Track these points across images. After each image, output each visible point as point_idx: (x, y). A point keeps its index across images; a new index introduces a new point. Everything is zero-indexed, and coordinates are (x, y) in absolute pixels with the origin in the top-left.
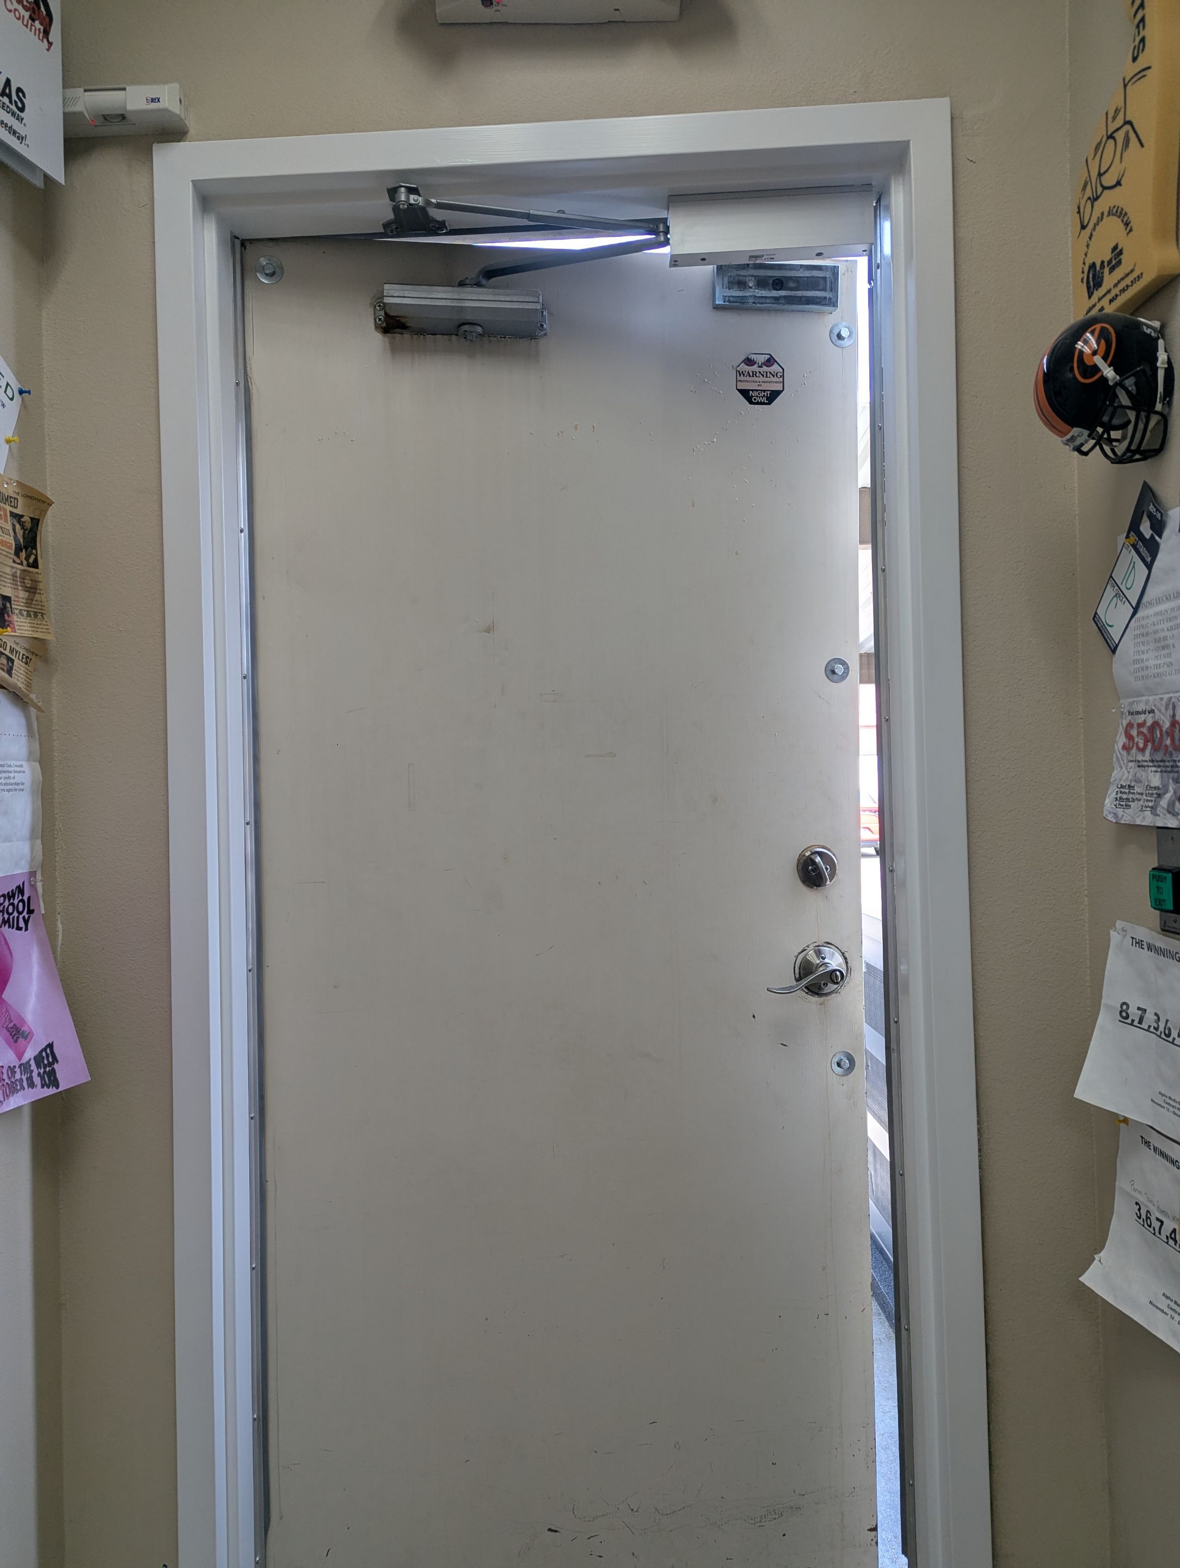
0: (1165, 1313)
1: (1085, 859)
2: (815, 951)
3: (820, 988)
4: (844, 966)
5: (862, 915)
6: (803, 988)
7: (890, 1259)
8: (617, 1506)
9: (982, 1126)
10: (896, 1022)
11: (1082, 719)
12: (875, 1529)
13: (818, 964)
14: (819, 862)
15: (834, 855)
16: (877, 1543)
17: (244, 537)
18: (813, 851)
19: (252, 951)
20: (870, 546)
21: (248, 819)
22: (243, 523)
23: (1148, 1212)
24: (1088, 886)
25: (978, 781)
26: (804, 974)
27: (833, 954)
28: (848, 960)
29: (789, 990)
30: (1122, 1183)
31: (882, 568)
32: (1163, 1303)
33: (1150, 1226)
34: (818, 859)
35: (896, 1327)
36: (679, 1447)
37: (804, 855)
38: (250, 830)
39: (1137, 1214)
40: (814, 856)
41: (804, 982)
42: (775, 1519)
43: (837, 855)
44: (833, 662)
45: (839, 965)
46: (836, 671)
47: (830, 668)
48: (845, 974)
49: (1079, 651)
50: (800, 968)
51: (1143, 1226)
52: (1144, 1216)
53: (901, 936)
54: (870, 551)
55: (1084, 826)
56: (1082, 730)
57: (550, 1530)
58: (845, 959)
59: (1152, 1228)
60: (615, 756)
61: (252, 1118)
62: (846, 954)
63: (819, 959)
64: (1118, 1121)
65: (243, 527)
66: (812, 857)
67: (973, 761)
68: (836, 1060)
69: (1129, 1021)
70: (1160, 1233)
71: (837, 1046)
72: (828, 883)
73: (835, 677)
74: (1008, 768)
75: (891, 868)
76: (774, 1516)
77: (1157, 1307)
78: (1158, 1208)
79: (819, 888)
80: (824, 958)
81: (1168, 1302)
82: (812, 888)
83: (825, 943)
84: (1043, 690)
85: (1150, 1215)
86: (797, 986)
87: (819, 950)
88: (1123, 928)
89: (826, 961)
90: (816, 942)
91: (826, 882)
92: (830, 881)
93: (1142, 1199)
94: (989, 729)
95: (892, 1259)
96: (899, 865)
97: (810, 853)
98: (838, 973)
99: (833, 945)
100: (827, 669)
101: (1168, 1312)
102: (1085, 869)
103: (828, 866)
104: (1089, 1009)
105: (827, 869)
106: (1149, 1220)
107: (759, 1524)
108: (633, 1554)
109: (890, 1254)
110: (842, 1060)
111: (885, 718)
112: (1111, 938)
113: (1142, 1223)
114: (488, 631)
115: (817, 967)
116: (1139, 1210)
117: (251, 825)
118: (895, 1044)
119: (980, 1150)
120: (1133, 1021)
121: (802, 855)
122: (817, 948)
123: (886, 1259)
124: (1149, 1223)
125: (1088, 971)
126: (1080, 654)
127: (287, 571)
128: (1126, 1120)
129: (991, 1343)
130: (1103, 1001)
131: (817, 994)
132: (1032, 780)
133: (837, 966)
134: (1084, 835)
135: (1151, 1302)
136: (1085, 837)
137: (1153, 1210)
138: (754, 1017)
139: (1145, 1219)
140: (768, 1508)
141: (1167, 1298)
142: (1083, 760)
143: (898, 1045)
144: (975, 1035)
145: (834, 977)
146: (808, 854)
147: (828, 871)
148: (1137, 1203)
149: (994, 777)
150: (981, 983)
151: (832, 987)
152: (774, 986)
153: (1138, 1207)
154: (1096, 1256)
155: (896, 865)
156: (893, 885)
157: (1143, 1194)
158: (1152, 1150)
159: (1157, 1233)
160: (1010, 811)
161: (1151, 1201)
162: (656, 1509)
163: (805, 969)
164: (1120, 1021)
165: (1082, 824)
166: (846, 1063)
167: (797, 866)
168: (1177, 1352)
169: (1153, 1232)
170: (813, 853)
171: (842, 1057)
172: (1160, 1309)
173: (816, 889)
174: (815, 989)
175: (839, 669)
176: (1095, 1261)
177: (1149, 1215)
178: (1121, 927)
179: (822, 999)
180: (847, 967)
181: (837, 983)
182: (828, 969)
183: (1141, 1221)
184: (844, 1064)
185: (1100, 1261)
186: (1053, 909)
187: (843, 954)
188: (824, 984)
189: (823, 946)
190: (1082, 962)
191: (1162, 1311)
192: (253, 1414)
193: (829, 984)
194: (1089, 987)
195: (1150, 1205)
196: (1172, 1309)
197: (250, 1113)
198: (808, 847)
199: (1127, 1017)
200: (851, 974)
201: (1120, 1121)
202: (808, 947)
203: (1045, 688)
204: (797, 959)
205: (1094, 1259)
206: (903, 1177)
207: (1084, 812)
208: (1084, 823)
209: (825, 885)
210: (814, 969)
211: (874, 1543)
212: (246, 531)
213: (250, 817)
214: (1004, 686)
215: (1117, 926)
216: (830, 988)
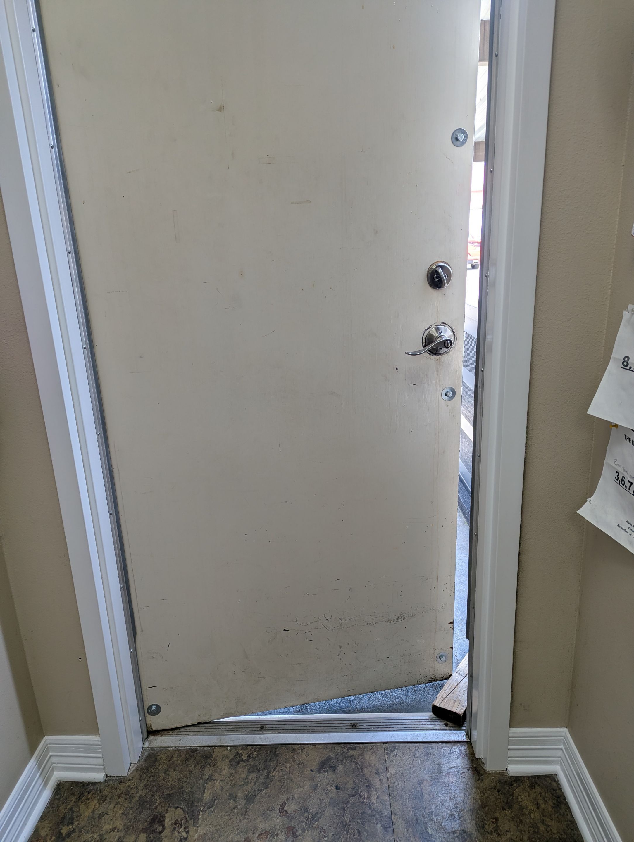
0: (627, 532)
1: (613, 265)
2: (436, 329)
3: (437, 351)
4: (453, 337)
5: (466, 305)
6: (428, 351)
7: (469, 490)
8: (320, 618)
9: (529, 430)
10: (482, 371)
11: (623, 166)
12: (453, 623)
13: (437, 336)
14: (441, 272)
15: (450, 267)
16: (453, 629)
17: (36, 36)
18: (438, 265)
19: (84, 334)
20: (487, 63)
21: (69, 250)
22: (34, 24)
23: (623, 477)
24: (612, 282)
25: (549, 213)
26: (428, 343)
27: (446, 329)
28: (455, 333)
29: (417, 354)
30: (609, 460)
31: (496, 54)
32: (626, 526)
33: (623, 485)
34: (440, 270)
35: (470, 525)
36: (352, 591)
37: (432, 268)
38: (72, 257)
39: (616, 478)
40: (438, 268)
41: (428, 348)
42: (402, 620)
43: (452, 267)
44: (457, 131)
45: (450, 336)
46: (459, 138)
47: (455, 136)
48: (453, 342)
49: (628, 114)
50: (426, 339)
51: (619, 484)
52: (620, 479)
53: (489, 318)
54: (487, 67)
55: (615, 242)
56: (623, 174)
57: (284, 630)
58: (454, 332)
59: (625, 486)
60: (311, 202)
61: (99, 435)
62: (454, 330)
63: (438, 333)
64: (610, 426)
65: (34, 28)
66: (437, 269)
67: (547, 198)
68: (444, 392)
69: (628, 368)
70: (629, 489)
71: (445, 385)
72: (446, 285)
73: (458, 142)
74: (570, 203)
75: (486, 275)
76: (401, 619)
77: (622, 528)
78: (630, 475)
79: (440, 289)
80: (440, 333)
81: (629, 526)
82: (436, 289)
83: (442, 323)
84: (600, 145)
85: (625, 479)
86: (424, 350)
87: (438, 328)
88: (633, 309)
89: (442, 334)
90: (436, 323)
91: (444, 285)
92: (447, 284)
93: (620, 470)
94: (561, 175)
95: (471, 490)
96: (492, 272)
97: (435, 266)
98: (449, 342)
99: (447, 324)
100: (453, 137)
101: (628, 531)
102: (612, 271)
103: (446, 275)
104: (602, 360)
105: (445, 277)
106: (623, 482)
107: (393, 623)
108: (328, 639)
109: (470, 487)
110: (448, 392)
111: (490, 170)
112: (624, 315)
113: (619, 483)
114: (220, 110)
115: (436, 338)
116: (618, 475)
117: (72, 254)
118: (481, 384)
119: (526, 443)
120: (631, 367)
121: (430, 268)
122: (436, 327)
123: (467, 489)
124: (623, 483)
125: (604, 336)
126: (628, 117)
127: (72, 65)
128: (616, 426)
129: (522, 543)
130: (612, 356)
131: (435, 354)
132: (585, 211)
133: (448, 337)
134: (614, 249)
135: (618, 525)
136: (614, 250)
137: (626, 475)
138: (397, 369)
139: (620, 481)
140: (398, 616)
141: (629, 523)
142: (620, 196)
143: (483, 384)
144: (530, 378)
145: (446, 344)
146: (434, 267)
147: (446, 278)
148: (617, 472)
149: (560, 210)
150: (537, 346)
151: (444, 350)
152: (410, 351)
153: (617, 474)
154: (588, 500)
155: (490, 272)
156: (487, 286)
157: (622, 467)
158: (631, 443)
159: (627, 489)
160: (568, 234)
161: (626, 472)
162: (340, 619)
163: (429, 340)
164: (622, 367)
165: (614, 241)
166: (450, 394)
167: (427, 275)
168: (633, 554)
169: (625, 488)
170: (437, 267)
171: (448, 390)
172: (623, 529)
173: (438, 290)
174: (434, 352)
175: (461, 137)
176: (587, 502)
177: (623, 479)
178: (631, 309)
179: (438, 357)
180: (454, 337)
181: (448, 348)
182: (443, 339)
183: (618, 482)
184: (449, 394)
185: (590, 502)
186: (588, 299)
187: (452, 329)
188: (440, 348)
189: (440, 325)
190: (601, 331)
191: (625, 531)
192: (120, 585)
193: (443, 348)
194: (603, 346)
195: (624, 473)
196: (631, 530)
197: (97, 432)
198: (434, 263)
199: (627, 366)
200: (456, 341)
201: (613, 426)
202: (431, 326)
203: (601, 143)
204: (424, 333)
205: (587, 501)
206: (480, 458)
207: (616, 233)
208: (615, 240)
209: (444, 287)
210: (434, 339)
211: (451, 629)
212: (38, 30)
213: (71, 248)
214: (574, 143)
215: (628, 308)
216: (443, 351)
